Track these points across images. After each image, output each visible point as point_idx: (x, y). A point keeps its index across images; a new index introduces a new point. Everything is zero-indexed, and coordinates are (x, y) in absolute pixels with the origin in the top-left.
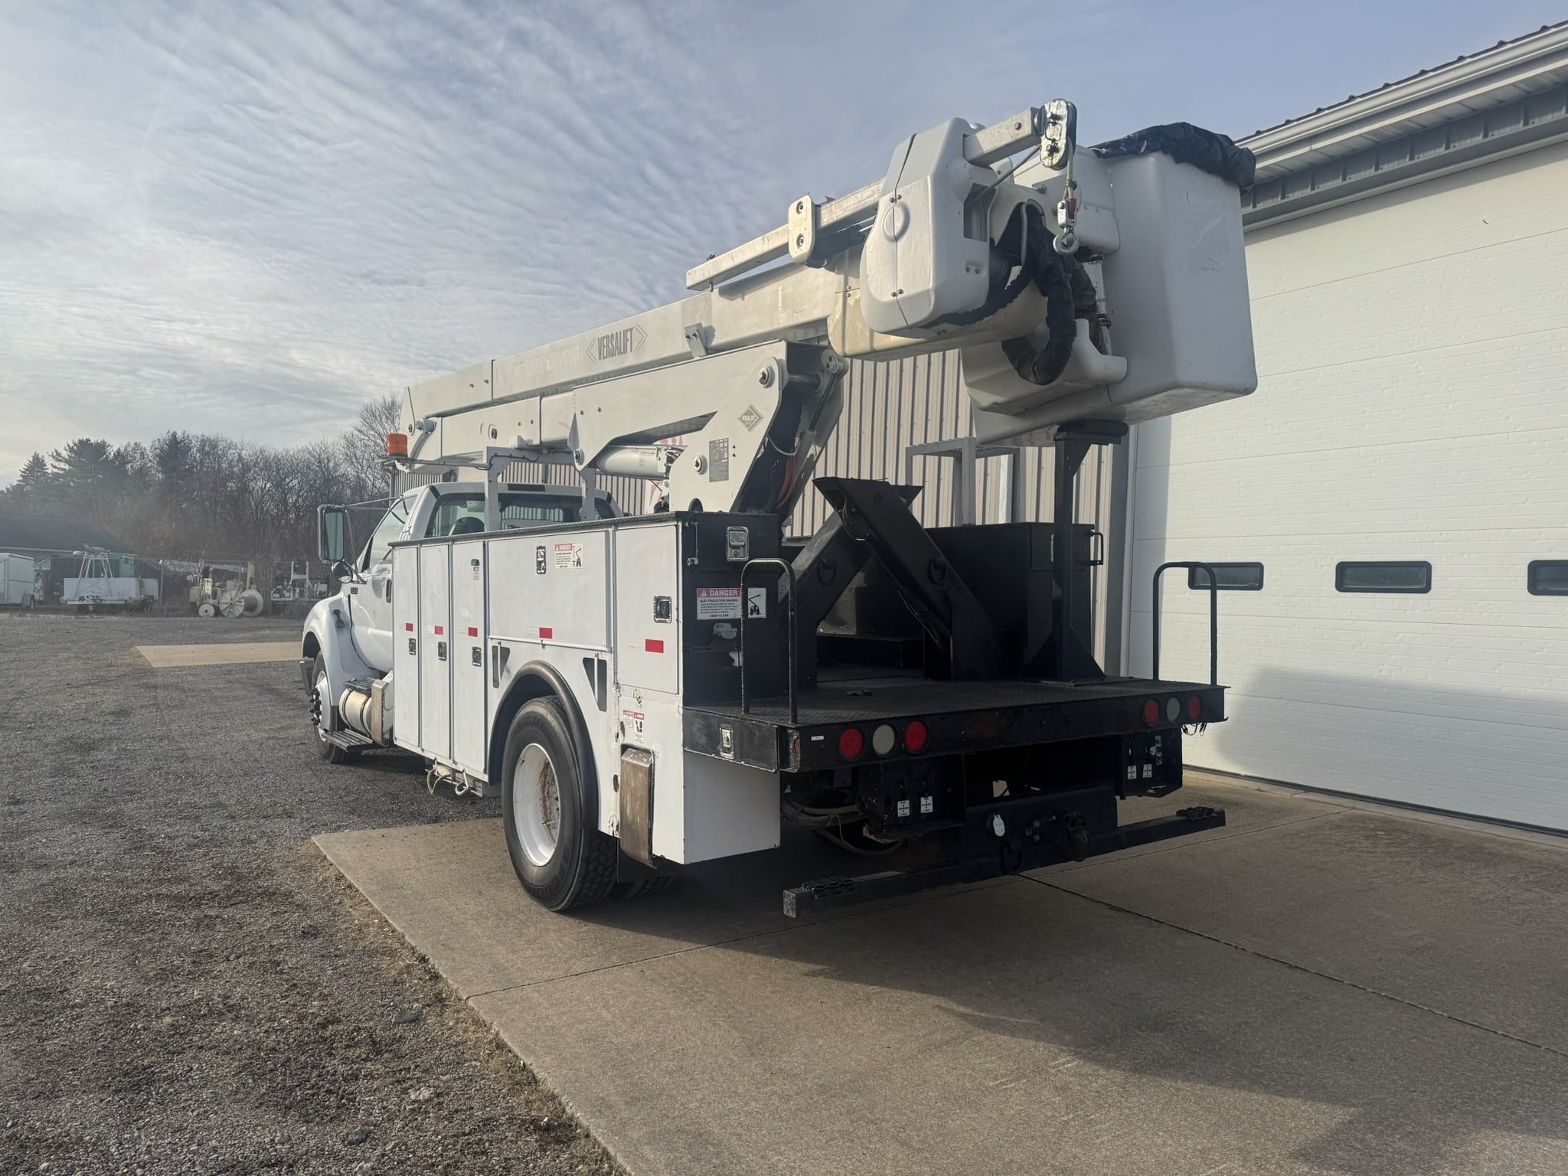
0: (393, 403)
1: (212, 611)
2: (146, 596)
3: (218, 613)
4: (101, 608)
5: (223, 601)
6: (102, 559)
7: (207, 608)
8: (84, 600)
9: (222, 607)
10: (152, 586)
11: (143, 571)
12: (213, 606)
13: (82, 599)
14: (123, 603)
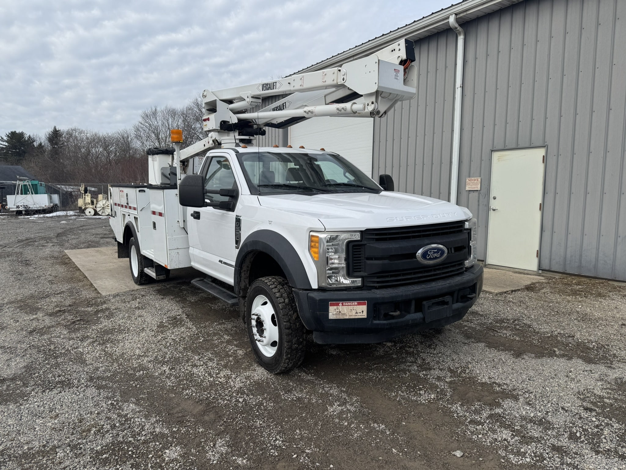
0: (156, 110)
1: (93, 212)
2: (54, 204)
3: (96, 213)
4: (29, 212)
5: (98, 206)
6: (27, 184)
7: (90, 211)
8: (19, 207)
9: (98, 210)
10: (56, 198)
11: (50, 191)
12: (94, 209)
13: (18, 207)
14: (42, 208)
